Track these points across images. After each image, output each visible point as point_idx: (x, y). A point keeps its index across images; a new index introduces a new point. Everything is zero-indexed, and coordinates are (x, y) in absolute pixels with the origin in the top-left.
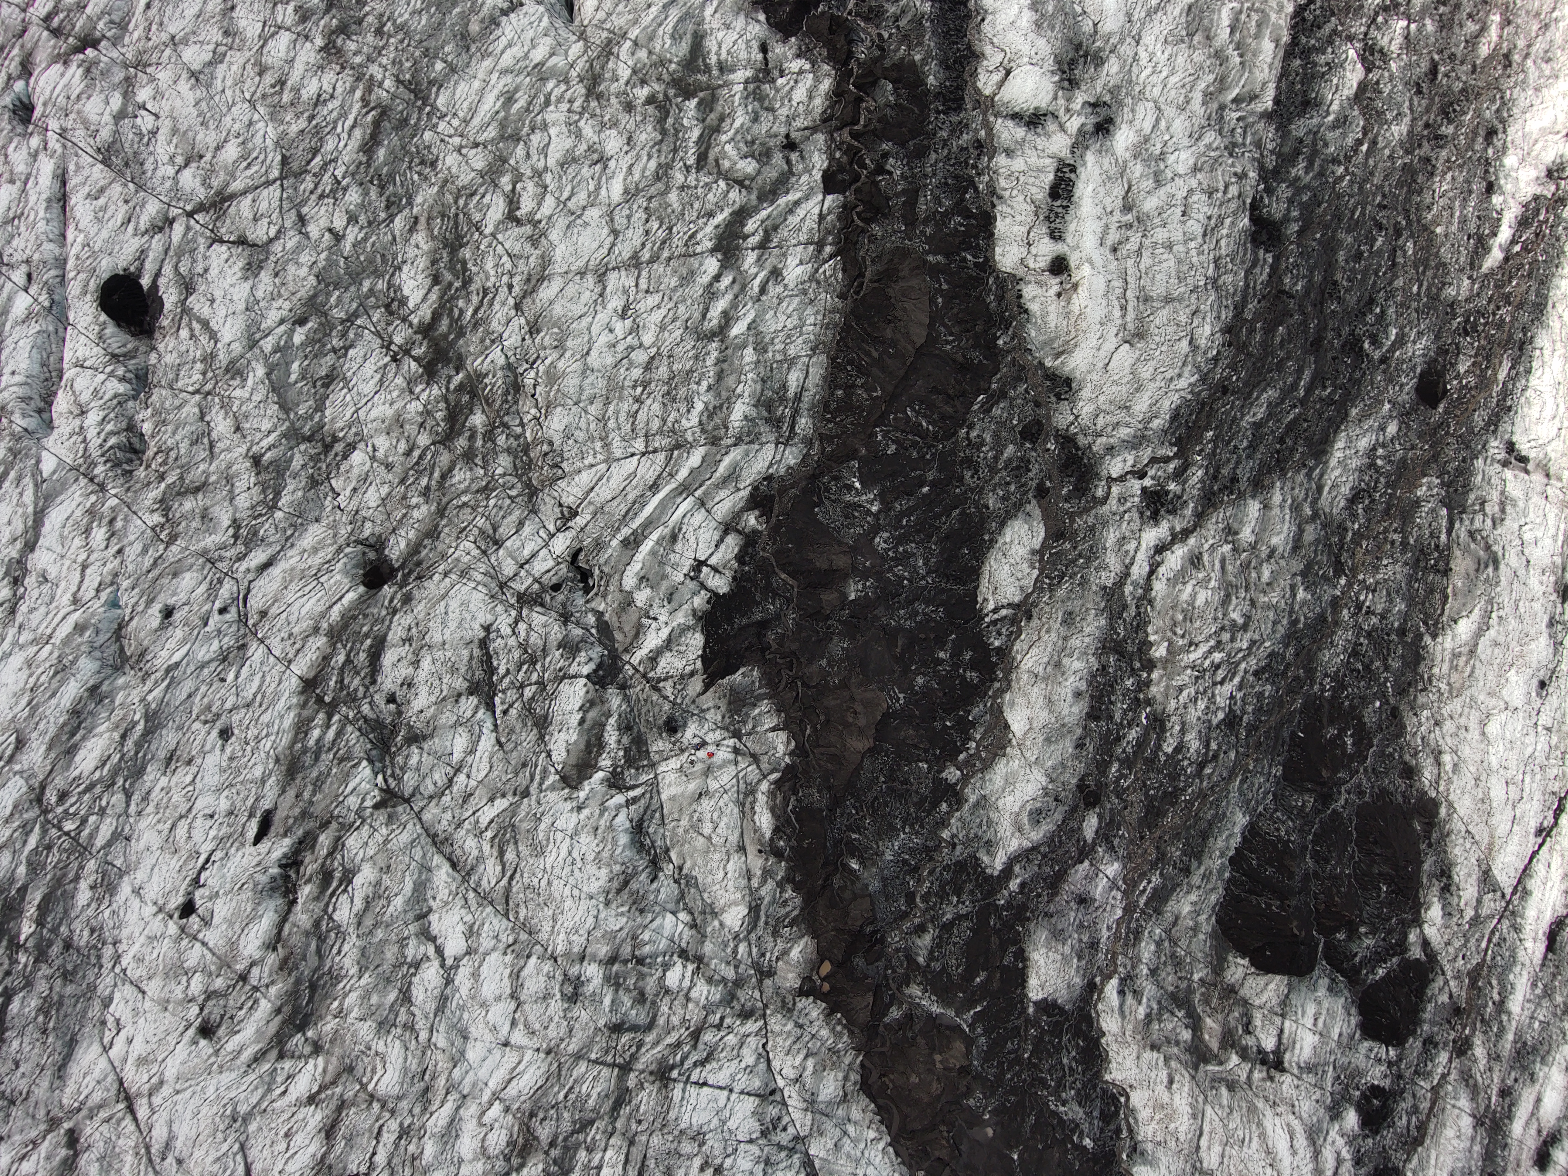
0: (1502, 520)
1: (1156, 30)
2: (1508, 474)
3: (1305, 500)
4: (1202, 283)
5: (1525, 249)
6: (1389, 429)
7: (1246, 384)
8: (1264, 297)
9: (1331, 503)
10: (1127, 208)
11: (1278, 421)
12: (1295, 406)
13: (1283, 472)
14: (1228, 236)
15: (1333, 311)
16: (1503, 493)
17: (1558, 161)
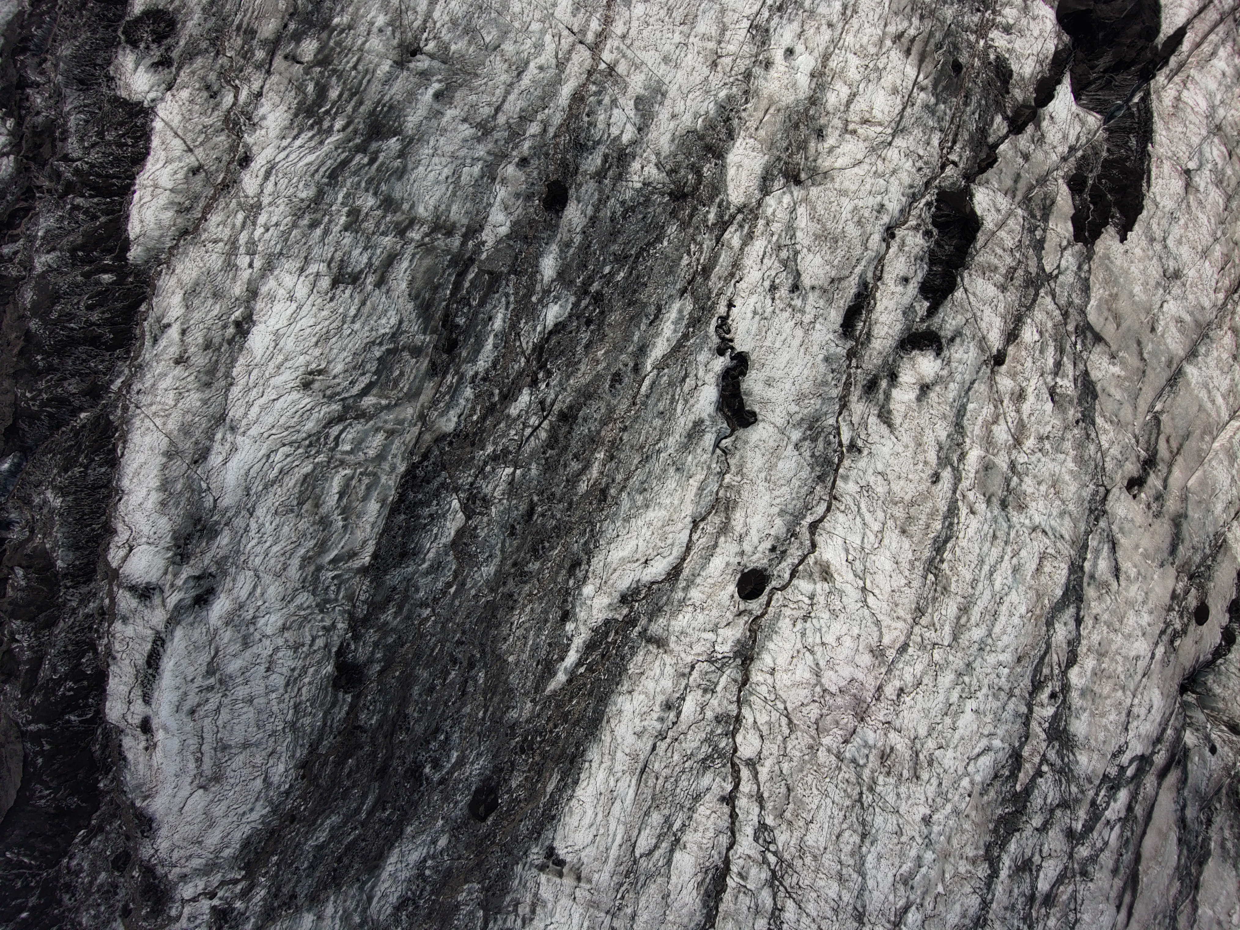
0: (532, 920)
1: (269, 503)
2: (543, 878)
3: (355, 910)
4: (280, 728)
5: (590, 669)
6: (439, 843)
7: (312, 813)
8: (340, 733)
9: (379, 912)
10: (210, 671)
11: (339, 842)
12: (356, 828)
13: (339, 886)
14: (310, 683)
15: (401, 741)
16: (536, 895)
17: (634, 586)
